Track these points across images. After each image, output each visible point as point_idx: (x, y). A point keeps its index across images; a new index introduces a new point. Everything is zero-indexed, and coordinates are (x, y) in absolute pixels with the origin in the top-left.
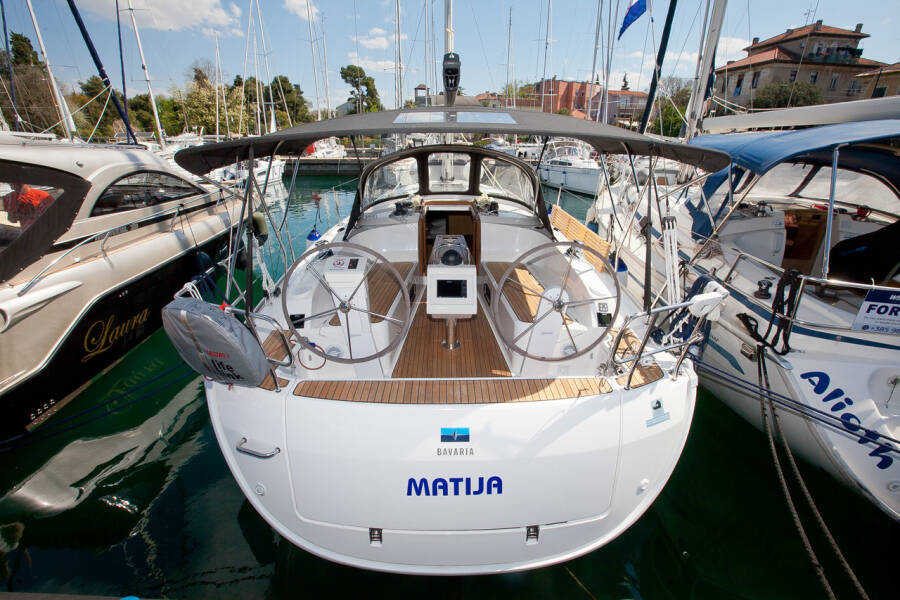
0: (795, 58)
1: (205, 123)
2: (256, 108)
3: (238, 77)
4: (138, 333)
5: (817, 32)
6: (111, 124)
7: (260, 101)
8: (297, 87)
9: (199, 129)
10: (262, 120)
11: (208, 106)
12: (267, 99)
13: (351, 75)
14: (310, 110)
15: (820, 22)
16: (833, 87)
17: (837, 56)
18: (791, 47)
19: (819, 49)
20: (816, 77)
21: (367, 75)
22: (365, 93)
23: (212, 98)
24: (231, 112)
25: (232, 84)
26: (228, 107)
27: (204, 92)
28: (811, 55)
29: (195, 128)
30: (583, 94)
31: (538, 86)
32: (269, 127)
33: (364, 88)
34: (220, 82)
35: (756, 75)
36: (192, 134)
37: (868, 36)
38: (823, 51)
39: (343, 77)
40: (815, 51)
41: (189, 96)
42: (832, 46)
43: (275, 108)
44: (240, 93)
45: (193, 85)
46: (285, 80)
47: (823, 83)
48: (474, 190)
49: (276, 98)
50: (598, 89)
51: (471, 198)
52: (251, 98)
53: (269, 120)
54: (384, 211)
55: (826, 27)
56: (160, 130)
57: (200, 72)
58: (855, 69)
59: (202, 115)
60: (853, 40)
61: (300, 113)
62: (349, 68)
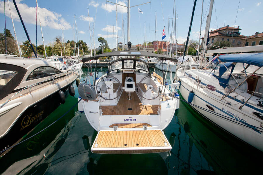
0: (223, 35)
1: (59, 53)
2: (74, 49)
3: (69, 40)
4: (40, 119)
5: (227, 28)
6: (31, 53)
7: (75, 47)
8: (85, 43)
9: (57, 55)
10: (75, 52)
11: (60, 48)
12: (77, 46)
13: (101, 40)
14: (89, 49)
15: (228, 26)
16: (233, 42)
17: (234, 34)
18: (222, 32)
19: (229, 33)
20: (229, 40)
21: (105, 40)
22: (105, 45)
23: (61, 46)
24: (66, 50)
25: (67, 42)
26: (65, 49)
27: (59, 45)
28: (227, 34)
29: (56, 54)
30: (165, 45)
31: (153, 43)
32: (77, 54)
33: (104, 43)
34: (63, 42)
35: (213, 39)
36: (55, 56)
37: (241, 29)
38: (230, 33)
39: (98, 40)
40: (228, 33)
41: (54, 46)
42: (232, 32)
43: (79, 49)
44: (69, 45)
45: (56, 42)
46: (82, 41)
47: (231, 41)
48: (134, 68)
49: (80, 46)
50: (169, 43)
51: (134, 70)
52: (72, 46)
53: (77, 52)
54: (114, 73)
55: (229, 27)
56: (46, 55)
57: (58, 39)
58: (239, 38)
59: (58, 51)
60: (237, 30)
61: (86, 50)
62: (100, 38)
